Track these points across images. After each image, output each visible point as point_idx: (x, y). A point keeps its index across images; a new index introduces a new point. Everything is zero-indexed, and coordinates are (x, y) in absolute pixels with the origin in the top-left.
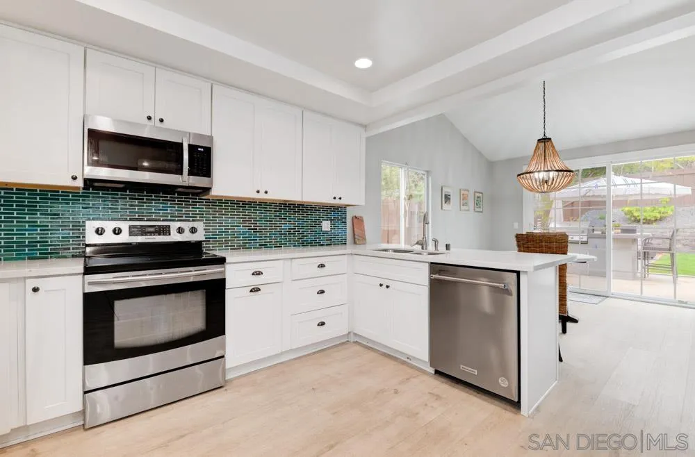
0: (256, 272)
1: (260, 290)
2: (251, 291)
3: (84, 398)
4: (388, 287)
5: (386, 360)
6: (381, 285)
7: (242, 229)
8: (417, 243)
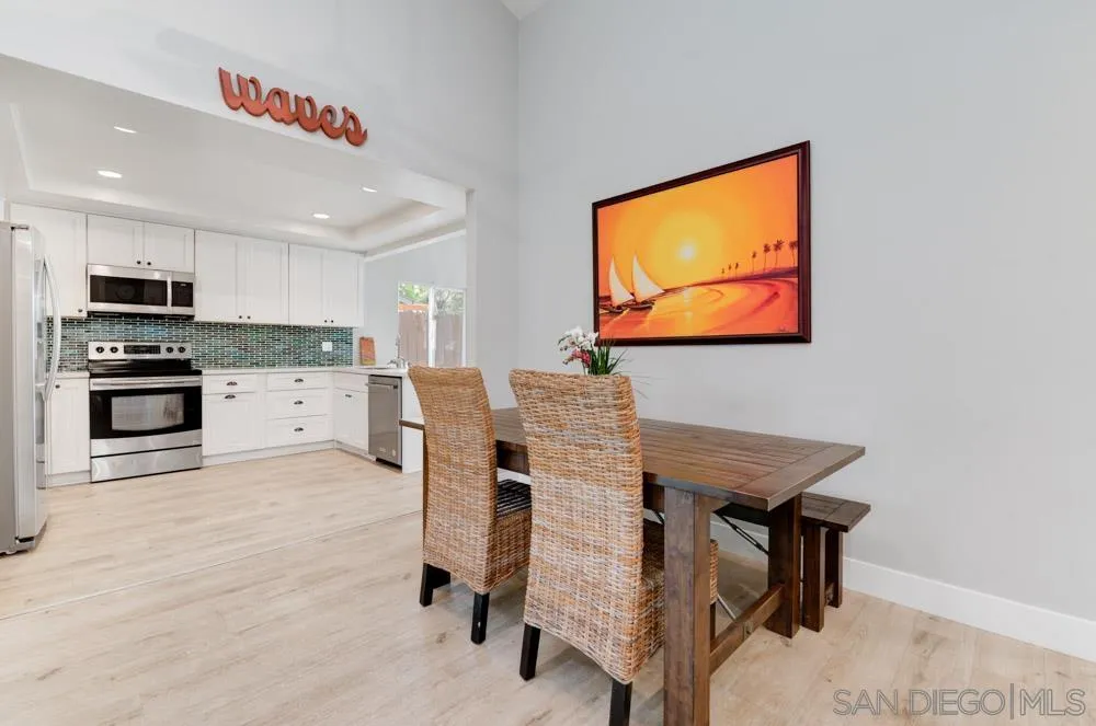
0: (231, 382)
1: (235, 397)
2: (226, 397)
3: (91, 462)
4: (350, 396)
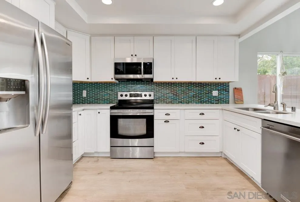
0: (167, 114)
1: (169, 122)
2: (165, 122)
4: (238, 130)
5: (238, 174)
6: (235, 129)
7: (170, 95)
8: (269, 105)
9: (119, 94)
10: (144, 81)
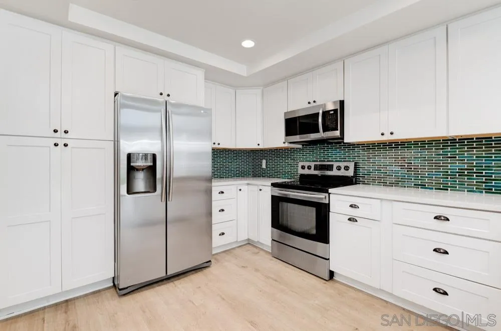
0: (353, 205)
1: (357, 221)
2: (349, 219)
9: (301, 164)
10: (332, 143)
